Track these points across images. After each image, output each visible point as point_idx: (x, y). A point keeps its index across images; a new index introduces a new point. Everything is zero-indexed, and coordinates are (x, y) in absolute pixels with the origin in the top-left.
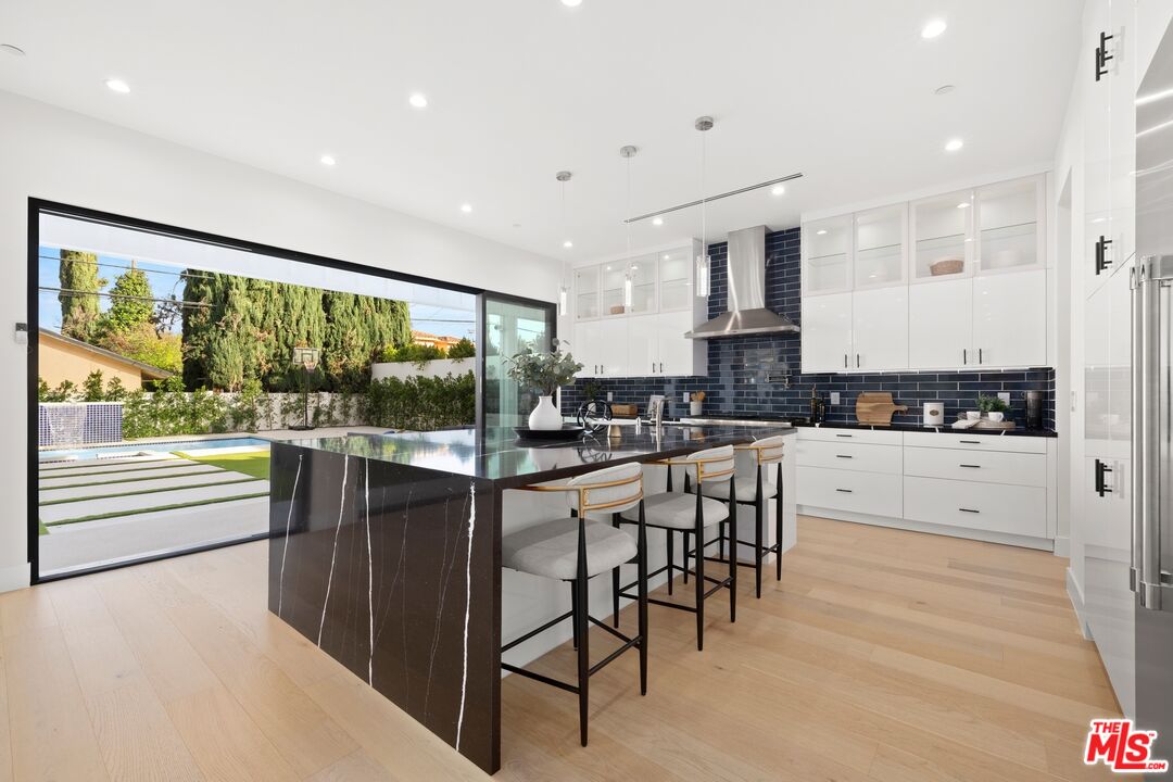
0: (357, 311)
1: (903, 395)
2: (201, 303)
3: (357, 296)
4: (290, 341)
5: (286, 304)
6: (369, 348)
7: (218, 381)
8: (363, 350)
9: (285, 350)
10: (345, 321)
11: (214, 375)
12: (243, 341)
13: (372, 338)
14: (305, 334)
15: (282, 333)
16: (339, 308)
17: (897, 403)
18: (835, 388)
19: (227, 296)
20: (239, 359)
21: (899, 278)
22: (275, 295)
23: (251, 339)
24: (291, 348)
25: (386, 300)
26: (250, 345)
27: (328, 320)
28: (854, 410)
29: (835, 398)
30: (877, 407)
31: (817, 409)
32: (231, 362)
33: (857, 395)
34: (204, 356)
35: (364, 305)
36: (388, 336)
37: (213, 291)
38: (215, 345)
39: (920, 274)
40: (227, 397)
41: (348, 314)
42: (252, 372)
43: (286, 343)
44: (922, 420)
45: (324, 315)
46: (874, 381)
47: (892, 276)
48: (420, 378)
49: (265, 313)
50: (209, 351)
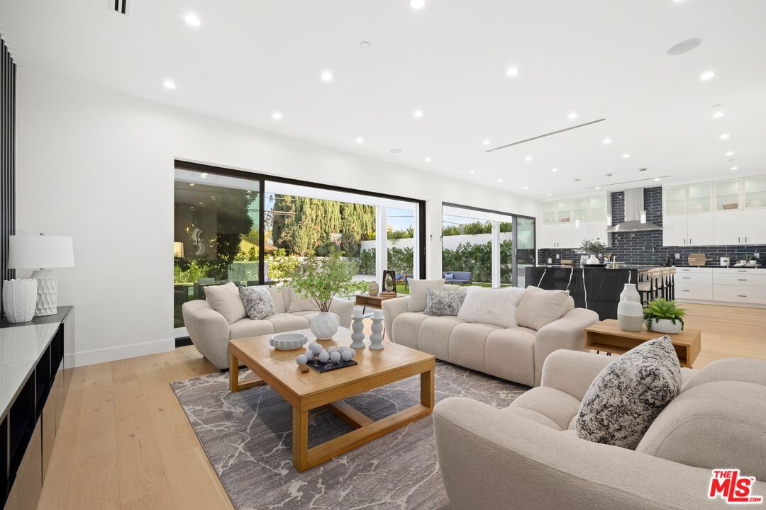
0: (355, 213)
1: (710, 254)
2: (291, 212)
3: (354, 204)
4: (327, 230)
5: (325, 211)
6: (361, 233)
7: (298, 251)
8: (358, 234)
9: (325, 235)
10: (350, 219)
11: (295, 248)
12: (308, 230)
13: (362, 227)
14: (333, 226)
15: (324, 226)
16: (347, 211)
17: (707, 257)
18: (677, 252)
19: (302, 209)
20: (306, 240)
21: (709, 210)
22: (321, 207)
23: (311, 229)
24: (327, 234)
25: (368, 206)
26: (311, 232)
27: (342, 219)
28: (687, 261)
29: (677, 256)
30: (697, 260)
31: (669, 260)
32: (303, 241)
33: (688, 255)
34: (291, 239)
35: (358, 209)
36: (369, 226)
37: (295, 206)
38: (297, 233)
39: (719, 209)
40: (301, 259)
41: (351, 215)
42: (311, 246)
43: (325, 231)
44: (719, 264)
45: (340, 216)
46: (696, 249)
47: (706, 208)
48: (394, 248)
49: (317, 216)
50: (293, 236)
